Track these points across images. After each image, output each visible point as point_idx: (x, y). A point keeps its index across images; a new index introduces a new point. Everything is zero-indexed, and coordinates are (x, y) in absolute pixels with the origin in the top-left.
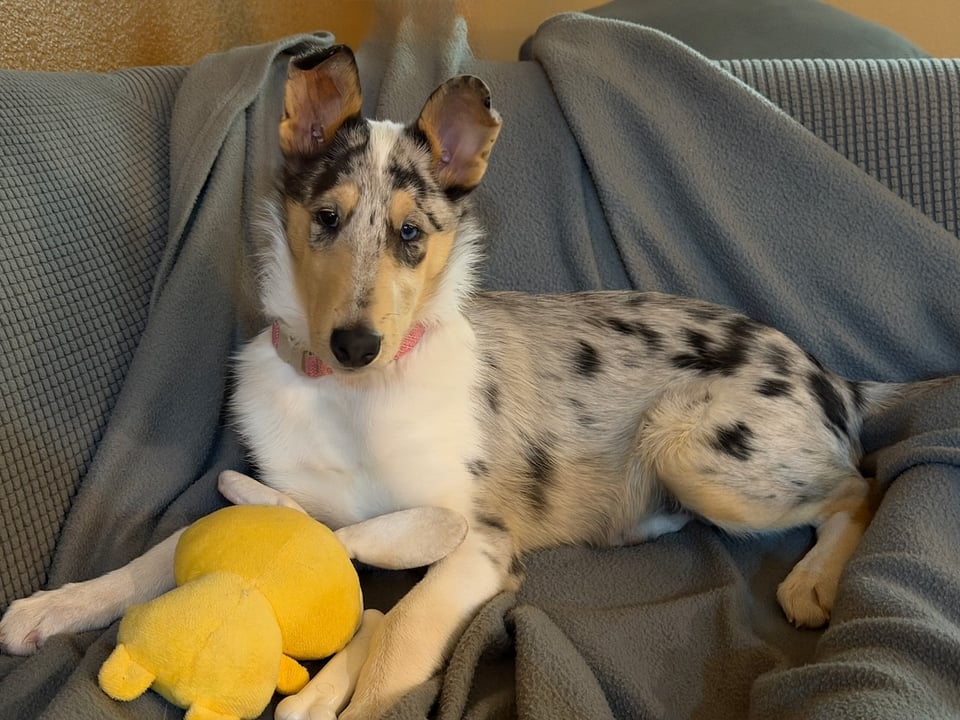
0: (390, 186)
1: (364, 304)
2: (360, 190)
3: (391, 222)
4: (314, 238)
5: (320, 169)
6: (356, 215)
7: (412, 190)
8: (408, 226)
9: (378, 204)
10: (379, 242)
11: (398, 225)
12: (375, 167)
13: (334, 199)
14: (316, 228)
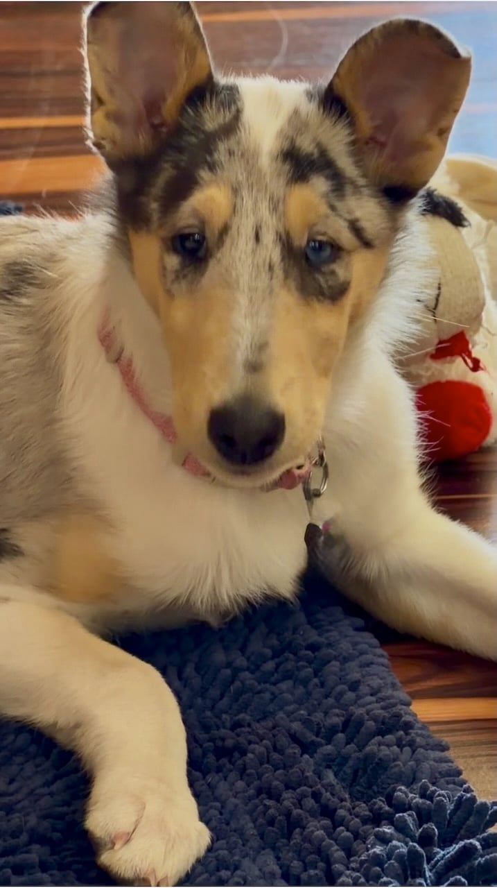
0: (282, 182)
1: (254, 368)
2: (236, 191)
3: (288, 234)
4: (171, 276)
5: (166, 173)
6: (233, 231)
7: (320, 184)
8: (315, 241)
9: (265, 211)
10: (271, 268)
11: (300, 240)
12: (256, 154)
13: (196, 213)
14: (173, 261)
